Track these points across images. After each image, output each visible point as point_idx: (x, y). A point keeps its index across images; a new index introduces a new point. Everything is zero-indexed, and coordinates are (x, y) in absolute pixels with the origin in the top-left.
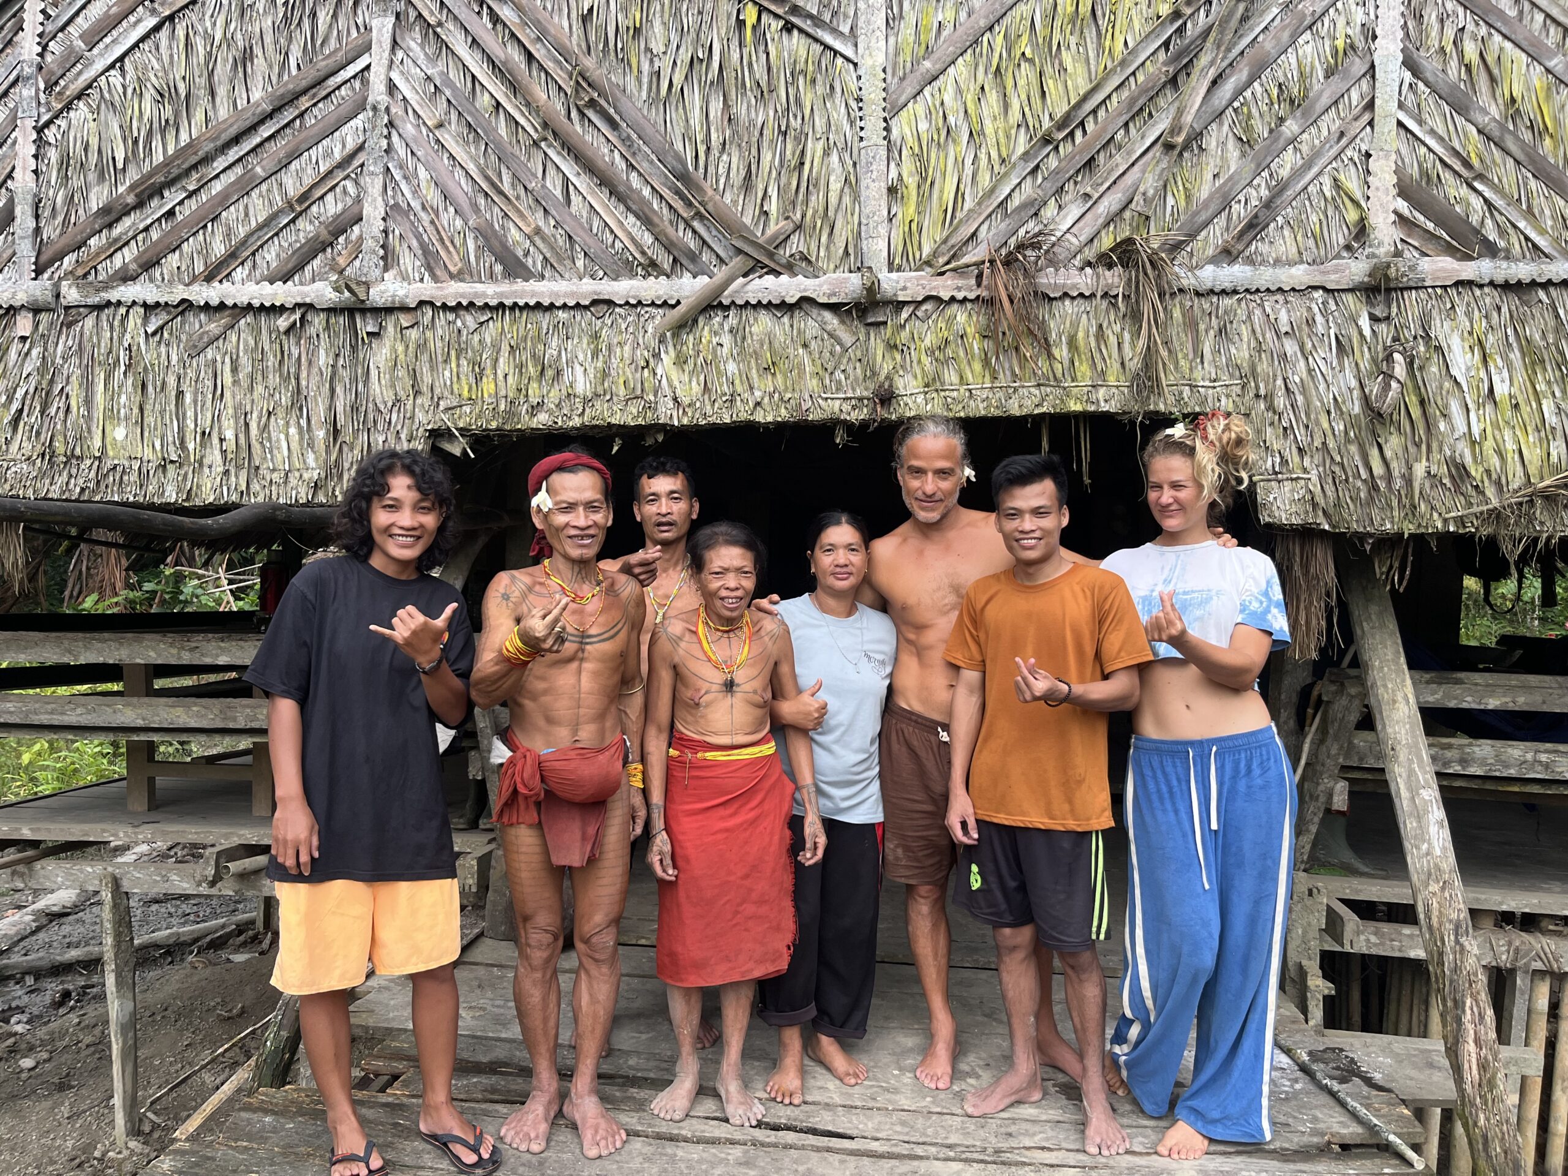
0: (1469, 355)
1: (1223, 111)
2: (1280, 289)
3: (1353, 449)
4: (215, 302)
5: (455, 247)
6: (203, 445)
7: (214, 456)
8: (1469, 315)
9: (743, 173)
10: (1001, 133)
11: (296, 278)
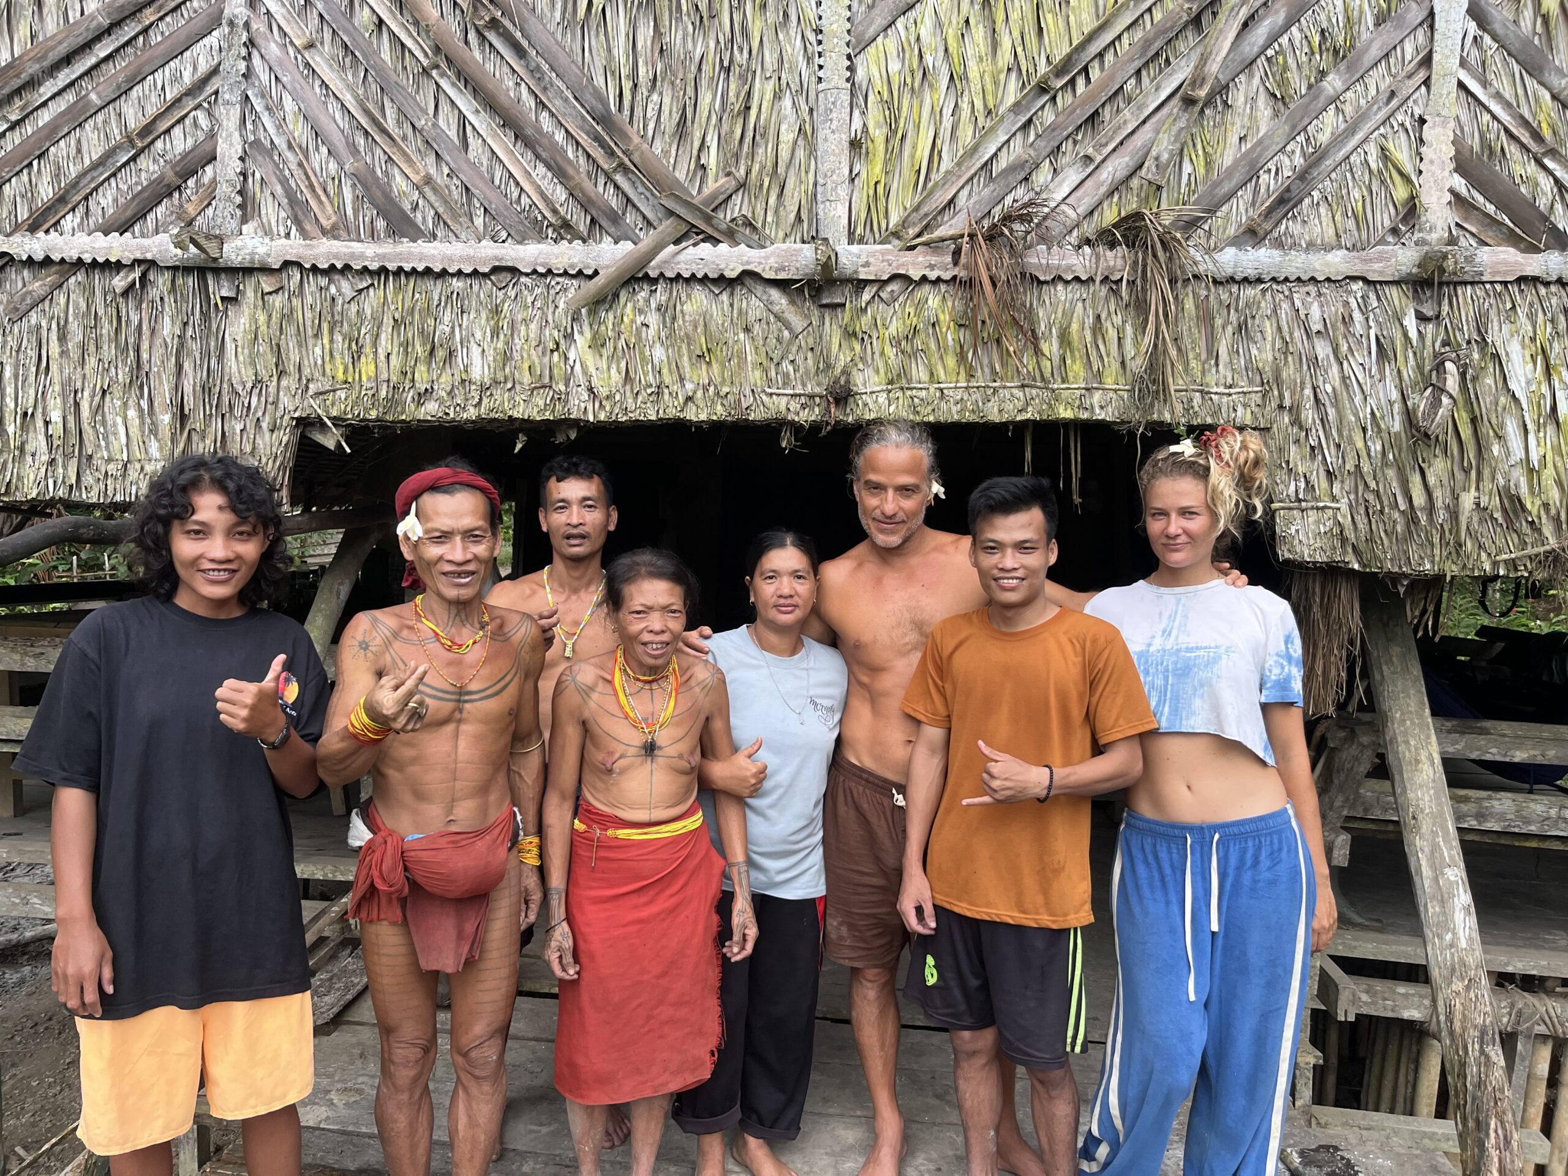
0: (1530, 365)
1: (1255, 60)
2: (1313, 279)
3: (1391, 473)
4: (39, 256)
5: (328, 196)
6: (24, 428)
7: (37, 442)
8: (1532, 317)
9: (676, 117)
10: (987, 77)
11: (137, 228)
